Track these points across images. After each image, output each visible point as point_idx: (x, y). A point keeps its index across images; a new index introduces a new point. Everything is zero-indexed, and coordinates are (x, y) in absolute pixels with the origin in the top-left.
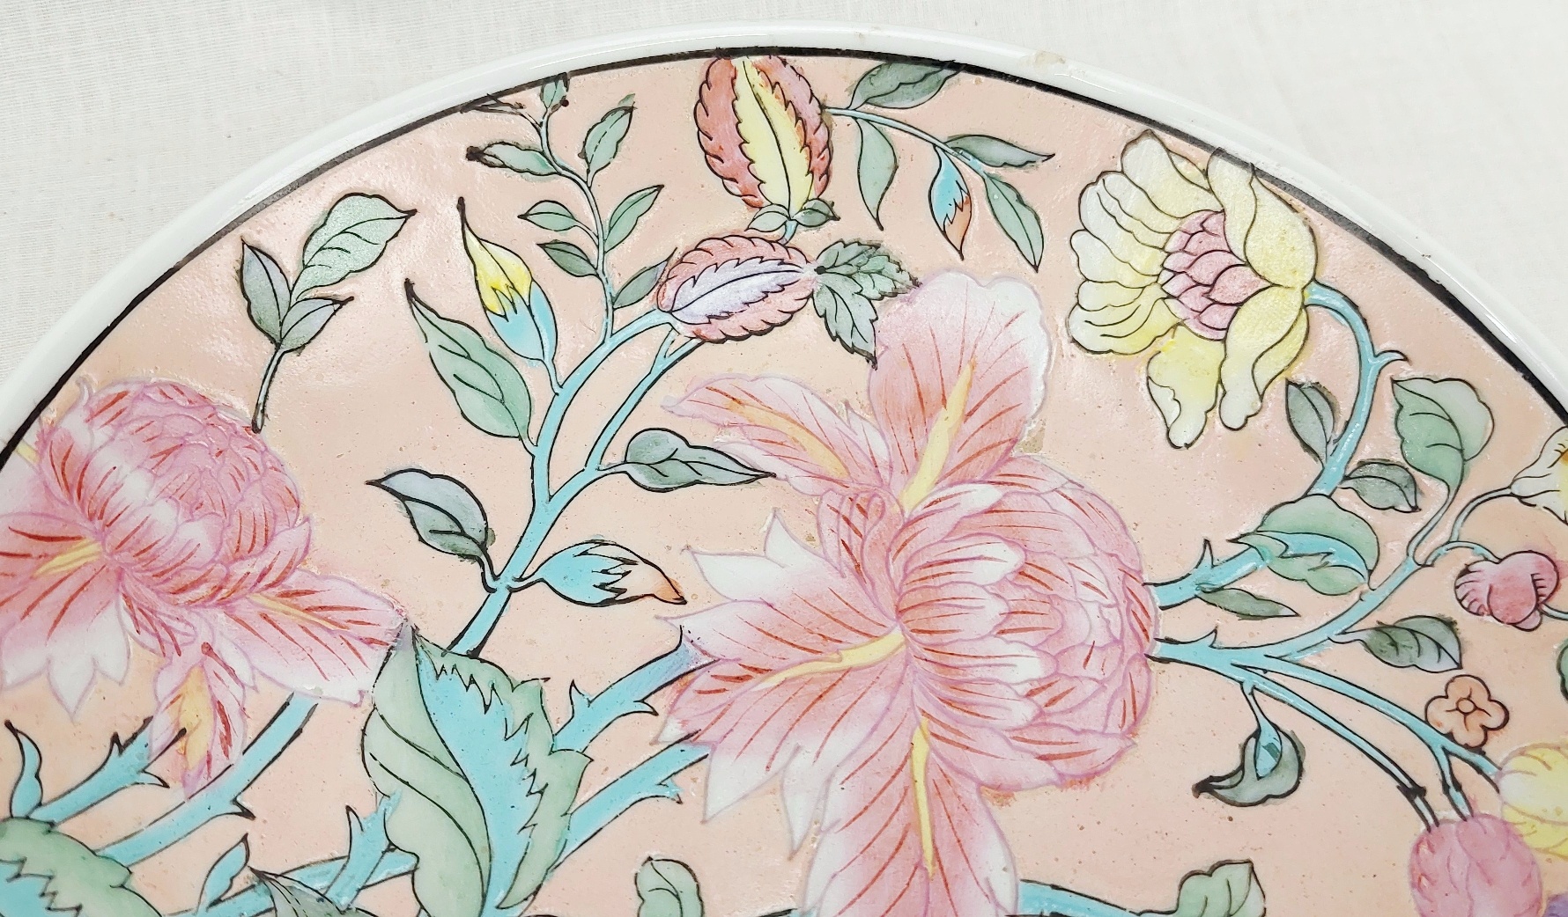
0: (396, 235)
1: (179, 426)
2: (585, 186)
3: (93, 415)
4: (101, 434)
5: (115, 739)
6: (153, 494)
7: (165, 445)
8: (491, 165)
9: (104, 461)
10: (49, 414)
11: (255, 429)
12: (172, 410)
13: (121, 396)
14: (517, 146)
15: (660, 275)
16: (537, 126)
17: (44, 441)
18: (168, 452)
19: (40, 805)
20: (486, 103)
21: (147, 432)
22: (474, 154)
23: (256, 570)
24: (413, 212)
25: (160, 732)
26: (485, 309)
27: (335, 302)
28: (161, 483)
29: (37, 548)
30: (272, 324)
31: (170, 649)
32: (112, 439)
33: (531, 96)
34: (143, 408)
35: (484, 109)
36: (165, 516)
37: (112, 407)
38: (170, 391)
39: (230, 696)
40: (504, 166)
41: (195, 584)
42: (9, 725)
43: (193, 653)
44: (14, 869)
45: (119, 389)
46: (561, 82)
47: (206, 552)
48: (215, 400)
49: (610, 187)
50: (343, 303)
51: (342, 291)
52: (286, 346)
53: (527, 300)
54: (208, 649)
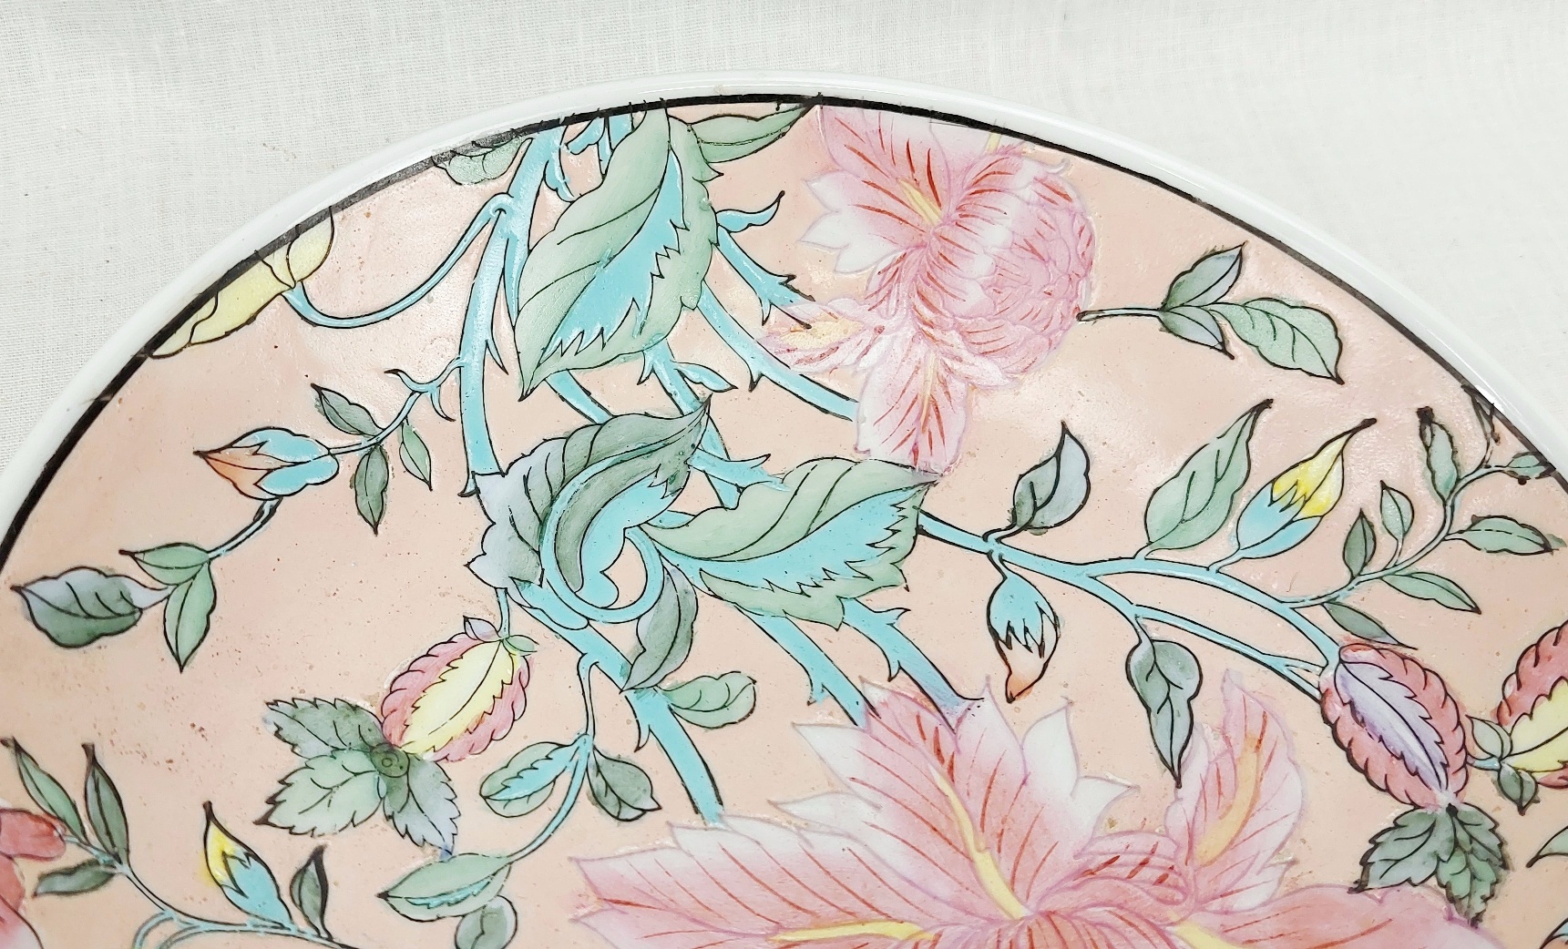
0: (1311, 374)
1: (1059, 253)
2: (1444, 534)
3: (1041, 181)
4: (1029, 193)
5: (791, 277)
6: (995, 250)
7: (1039, 246)
8: (1422, 436)
9: (1009, 204)
10: (1029, 147)
11: (1081, 316)
12: (1071, 243)
13: (1066, 197)
14: (1454, 452)
15: (1375, 638)
16: (1484, 463)
17: (1006, 151)
18: (1033, 251)
19: (729, 232)
20: (1484, 409)
21: (1044, 229)
22: (1426, 416)
23: (956, 351)
24: (1340, 381)
25: (802, 309)
26: (1273, 481)
27: (1223, 344)
28: (1006, 254)
29: (921, 175)
30: (1180, 297)
31: (873, 301)
32: (1028, 203)
33: (1511, 445)
34: (1063, 218)
35: (1477, 406)
36: (980, 266)
37: (1055, 193)
38: (1086, 234)
39: (845, 356)
40: (1427, 448)
41: (930, 306)
42: (782, 194)
43: (874, 319)
44: (680, 224)
45: (1071, 194)
46: (1543, 469)
47: (960, 308)
48: (1092, 274)
49: (1450, 561)
50: (1224, 351)
51: (1234, 346)
52: (1169, 318)
53: (1297, 517)
54: (880, 330)
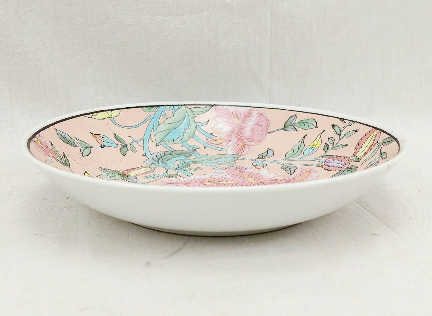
0: (312, 128)
1: (264, 124)
2: (340, 139)
3: (258, 114)
4: (256, 116)
5: (212, 133)
6: (251, 126)
7: (259, 124)
8: (333, 128)
9: (253, 118)
10: (255, 108)
11: (269, 133)
12: (265, 122)
13: (263, 115)
14: (339, 128)
15: (331, 157)
16: (344, 127)
17: (250, 110)
18: (258, 125)
19: (199, 126)
20: (342, 120)
21: (260, 121)
22: (333, 125)
23: (246, 142)
24: (317, 127)
25: (215, 138)
26: (309, 146)
27: (296, 130)
28: (253, 126)
29: (235, 115)
30: (287, 125)
31: (228, 136)
32: (256, 117)
33: (347, 122)
34: (263, 118)
35: (341, 120)
36: (249, 129)
37: (261, 115)
38: (267, 120)
39: (224, 144)
40: (334, 130)
41: (240, 136)
42: (209, 120)
43: (229, 139)
44: (189, 124)
45: (264, 114)
46: (354, 122)
47: (246, 136)
48: (270, 126)
49: (343, 141)
50: (296, 131)
51: (298, 129)
52: (285, 129)
53: (314, 149)
54: (230, 140)
